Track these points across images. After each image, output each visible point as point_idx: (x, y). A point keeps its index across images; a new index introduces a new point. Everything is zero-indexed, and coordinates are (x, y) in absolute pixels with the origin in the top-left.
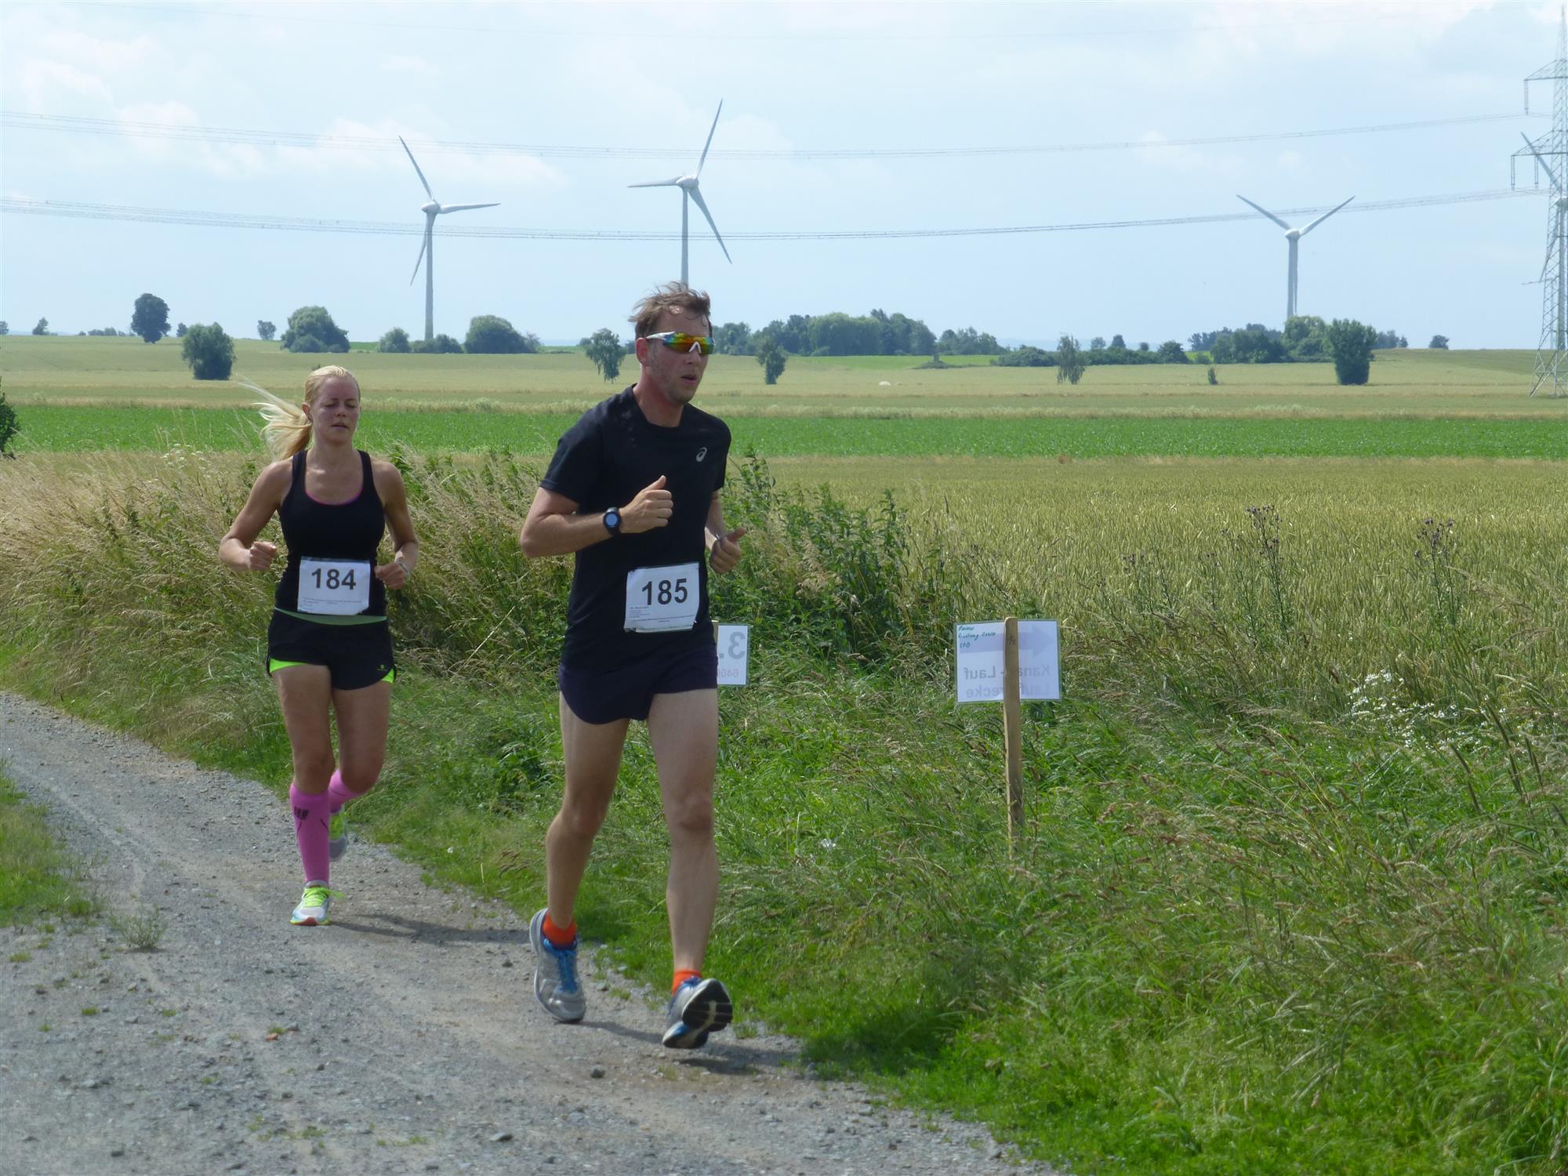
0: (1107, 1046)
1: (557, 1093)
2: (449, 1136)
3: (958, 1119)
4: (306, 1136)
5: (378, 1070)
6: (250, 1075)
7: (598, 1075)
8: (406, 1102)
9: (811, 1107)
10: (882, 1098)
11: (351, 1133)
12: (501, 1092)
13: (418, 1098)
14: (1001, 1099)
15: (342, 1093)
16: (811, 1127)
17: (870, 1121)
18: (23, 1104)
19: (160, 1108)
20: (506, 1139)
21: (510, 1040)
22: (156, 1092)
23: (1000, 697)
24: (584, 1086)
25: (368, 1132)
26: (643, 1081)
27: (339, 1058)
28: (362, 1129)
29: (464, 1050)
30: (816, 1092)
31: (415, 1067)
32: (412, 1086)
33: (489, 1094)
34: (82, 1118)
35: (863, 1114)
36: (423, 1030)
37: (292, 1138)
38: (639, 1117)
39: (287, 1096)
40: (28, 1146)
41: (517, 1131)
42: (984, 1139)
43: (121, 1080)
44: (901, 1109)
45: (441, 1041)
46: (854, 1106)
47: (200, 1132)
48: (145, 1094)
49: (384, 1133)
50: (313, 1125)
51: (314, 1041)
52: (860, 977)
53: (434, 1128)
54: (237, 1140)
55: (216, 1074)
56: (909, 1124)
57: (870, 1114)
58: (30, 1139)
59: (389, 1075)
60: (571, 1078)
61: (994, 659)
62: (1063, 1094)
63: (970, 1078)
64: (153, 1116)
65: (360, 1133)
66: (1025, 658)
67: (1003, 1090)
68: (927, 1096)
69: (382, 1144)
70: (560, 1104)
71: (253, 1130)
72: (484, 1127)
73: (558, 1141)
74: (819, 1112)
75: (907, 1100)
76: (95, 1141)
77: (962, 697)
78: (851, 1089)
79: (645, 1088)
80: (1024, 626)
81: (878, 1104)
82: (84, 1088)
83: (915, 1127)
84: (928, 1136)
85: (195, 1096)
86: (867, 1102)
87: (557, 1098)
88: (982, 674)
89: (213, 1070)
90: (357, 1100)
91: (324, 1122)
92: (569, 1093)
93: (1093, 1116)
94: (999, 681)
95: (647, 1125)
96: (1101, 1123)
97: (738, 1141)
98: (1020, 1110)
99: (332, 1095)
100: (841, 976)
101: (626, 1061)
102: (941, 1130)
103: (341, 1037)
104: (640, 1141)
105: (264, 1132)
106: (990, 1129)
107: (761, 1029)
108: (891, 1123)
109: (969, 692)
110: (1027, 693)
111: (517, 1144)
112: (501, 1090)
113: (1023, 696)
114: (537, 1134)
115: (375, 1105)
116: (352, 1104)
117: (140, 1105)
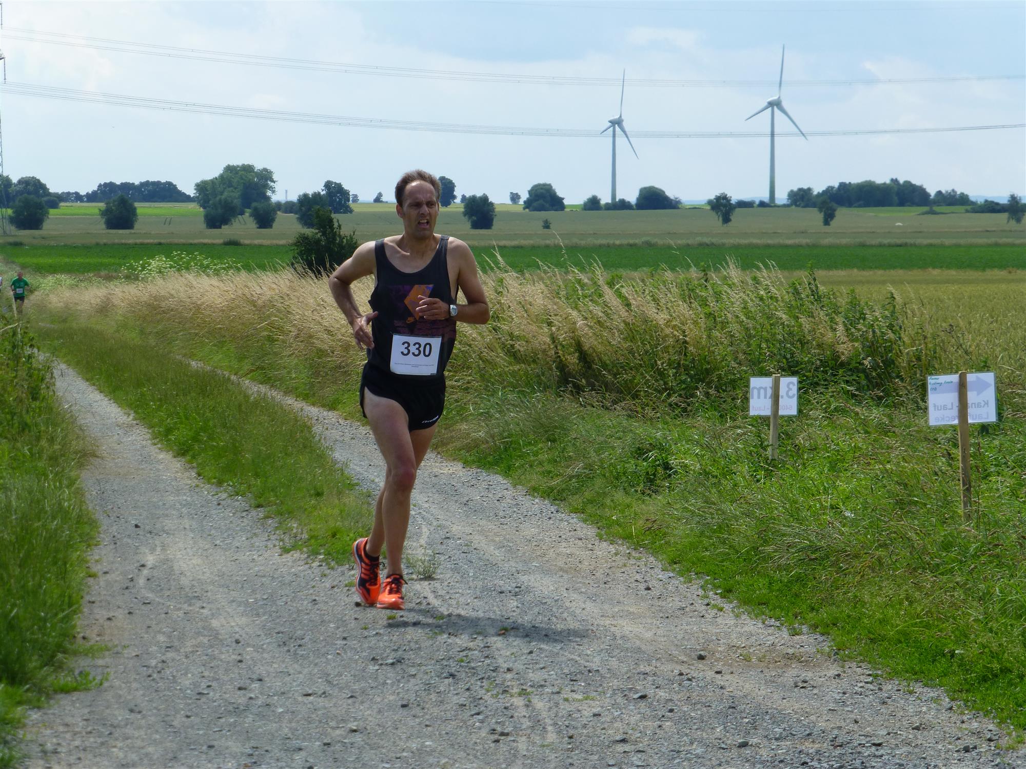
0: (1019, 640)
1: (677, 669)
2: (609, 695)
3: (926, 685)
4: (520, 695)
5: (566, 654)
6: (487, 657)
7: (701, 658)
8: (583, 674)
9: (834, 678)
10: (879, 672)
11: (548, 693)
12: (642, 668)
13: (589, 671)
14: (954, 673)
15: (544, 668)
16: (833, 691)
17: (871, 687)
18: (349, 675)
19: (432, 677)
20: (643, 697)
21: (649, 635)
22: (430, 667)
23: (956, 422)
24: (693, 665)
25: (558, 693)
26: (730, 662)
27: (542, 647)
28: (555, 690)
29: (620, 642)
30: (838, 668)
31: (589, 652)
32: (586, 664)
33: (634, 669)
34: (385, 683)
35: (867, 683)
36: (595, 629)
37: (512, 696)
38: (727, 684)
39: (509, 670)
40: (350, 701)
41: (650, 692)
42: (943, 698)
43: (409, 660)
44: (891, 679)
45: (606, 636)
46: (862, 678)
47: (455, 692)
48: (424, 668)
49: (568, 693)
50: (524, 688)
51: (527, 636)
52: (867, 598)
53: (599, 690)
54: (479, 697)
55: (467, 656)
56: (895, 688)
57: (871, 683)
58: (352, 697)
59: (573, 657)
60: (685, 660)
61: (952, 398)
62: (992, 670)
64: (427, 682)
65: (553, 693)
66: (971, 397)
67: (955, 667)
68: (907, 672)
69: (566, 700)
70: (677, 675)
71: (488, 691)
72: (631, 689)
73: (675, 697)
74: (839, 681)
75: (894, 674)
76: (391, 698)
77: (932, 422)
78: (860, 667)
79: (731, 666)
80: (971, 377)
81: (876, 676)
82: (386, 664)
83: (900, 690)
84: (907, 697)
85: (453, 670)
86: (870, 675)
87: (676, 672)
88: (944, 408)
89: (464, 653)
90: (552, 672)
91: (531, 686)
92: (684, 669)
93: (1011, 683)
94: (955, 412)
95: (731, 689)
96: (1016, 687)
97: (788, 699)
98: (965, 680)
99: (537, 669)
100: (855, 597)
101: (719, 649)
102: (916, 693)
103: (544, 634)
104: (726, 699)
105: (495, 692)
106: (946, 691)
107: (805, 629)
108: (884, 688)
109: (937, 419)
110: (973, 419)
111: (649, 700)
112: (642, 667)
113: (970, 421)
114: (663, 694)
115: (562, 676)
116: (549, 675)
117: (420, 675)
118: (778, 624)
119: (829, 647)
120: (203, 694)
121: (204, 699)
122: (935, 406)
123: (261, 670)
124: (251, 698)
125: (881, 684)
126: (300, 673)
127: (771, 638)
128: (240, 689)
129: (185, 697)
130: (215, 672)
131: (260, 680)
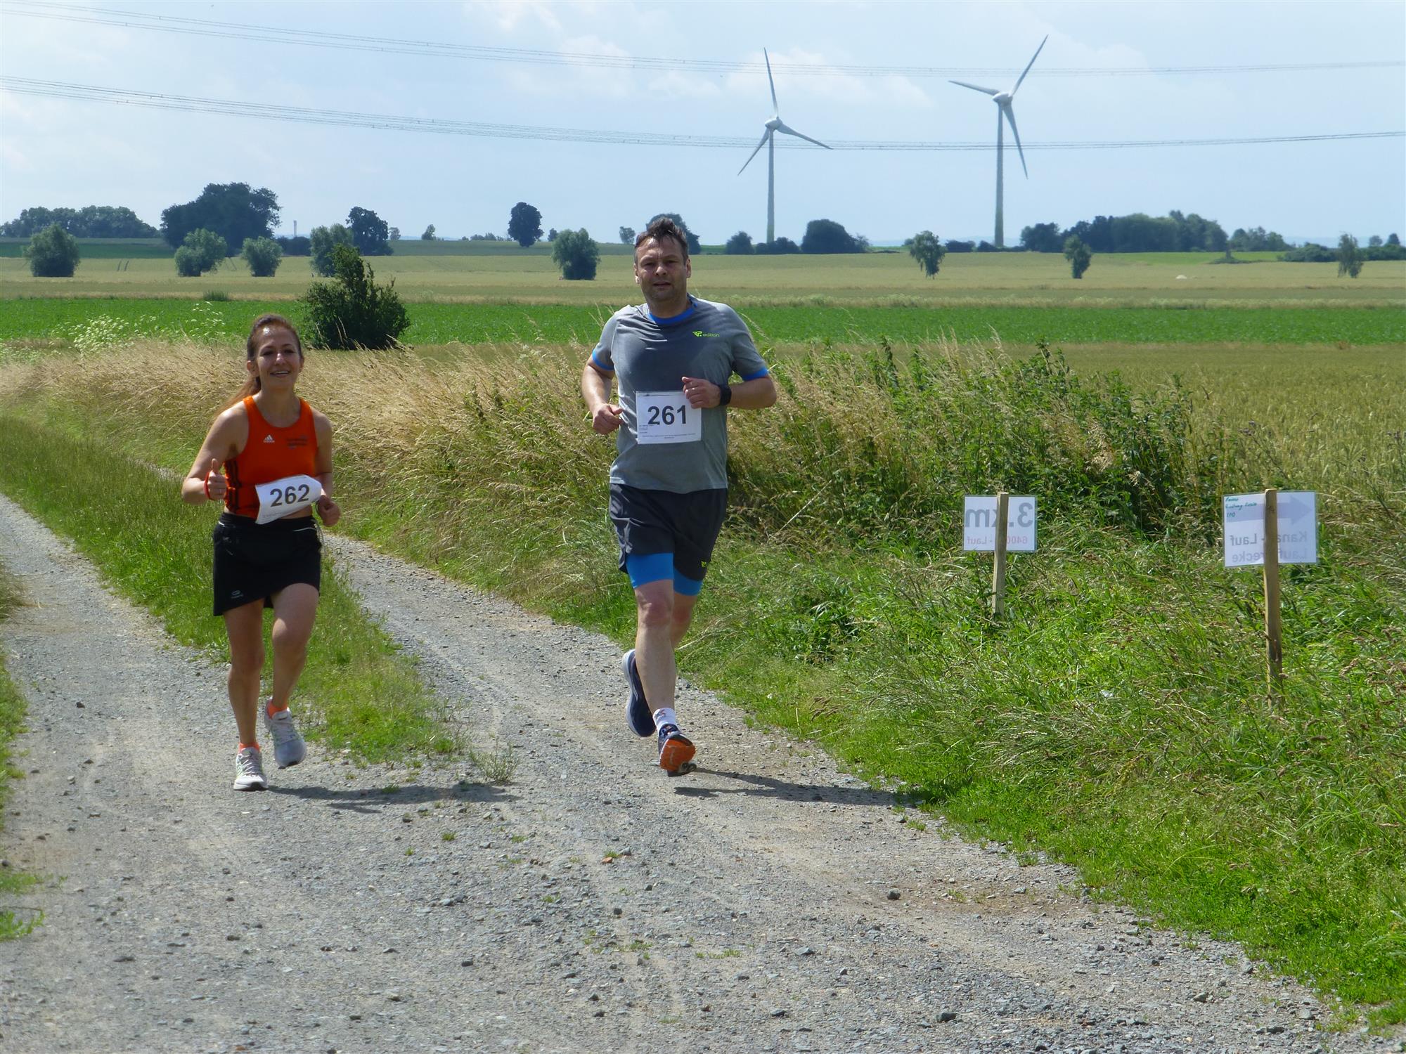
0: (1350, 875)
1: (858, 912)
2: (760, 950)
3: (1216, 939)
4: (633, 949)
5: (700, 891)
6: (586, 895)
7: (894, 897)
8: (723, 919)
9: (1084, 927)
10: (1148, 919)
11: (673, 947)
12: (808, 911)
13: (733, 916)
14: (1255, 921)
15: (667, 910)
16: (1083, 946)
17: (1136, 940)
18: (387, 920)
19: (506, 924)
20: (810, 953)
21: (817, 865)
22: (503, 909)
24: (881, 907)
25: (688, 946)
26: (934, 903)
27: (665, 880)
28: (683, 943)
29: (777, 874)
30: (1090, 914)
31: (732, 889)
32: (728, 905)
33: (797, 912)
34: (438, 932)
35: (1130, 934)
36: (741, 855)
37: (621, 950)
38: (929, 935)
39: (617, 914)
40: (390, 956)
41: (819, 946)
42: (1238, 957)
43: (474, 898)
44: (1165, 930)
45: (756, 866)
46: (1123, 927)
47: (540, 945)
48: (494, 911)
49: (701, 947)
50: (639, 939)
51: (644, 864)
52: (1131, 813)
53: (747, 942)
54: (572, 952)
55: (557, 893)
56: (1171, 943)
57: (1137, 934)
58: (391, 951)
59: (708, 894)
60: (870, 899)
61: (1257, 527)
62: (1310, 916)
63: (1227, 903)
64: (500, 931)
65: (680, 946)
66: (1283, 525)
67: (1256, 913)
68: (1188, 918)
69: (700, 956)
70: (859, 922)
71: (587, 944)
72: (790, 942)
73: (856, 953)
74: (1091, 932)
75: (1171, 921)
76: (448, 952)
77: (1230, 563)
78: (1121, 912)
79: (936, 909)
80: (1282, 497)
81: (1144, 925)
82: (441, 905)
83: (1177, 945)
84: (1188, 954)
85: (537, 913)
86: (1134, 923)
87: (857, 917)
88: (1245, 541)
89: (554, 889)
90: (679, 917)
91: (650, 937)
92: (869, 913)
93: (1337, 936)
94: (1260, 547)
95: (936, 942)
96: (1343, 944)
97: (1017, 957)
98: (1271, 930)
99: (658, 912)
100: (1113, 812)
101: (919, 885)
102: (1200, 949)
103: (668, 861)
104: (929, 956)
105: (597, 945)
106: (1244, 947)
107: (1042, 857)
108: (1155, 941)
109: (1235, 558)
110: (1285, 557)
111: (819, 957)
112: (808, 909)
113: (1280, 561)
114: (838, 949)
115: (695, 922)
116: (675, 921)
117: (490, 920)
118: (1003, 849)
119: (1075, 883)
120: (177, 946)
121: (177, 954)
122: (1232, 539)
123: (258, 912)
124: (246, 952)
125: (1150, 937)
126: (317, 916)
127: (993, 869)
128: (230, 939)
129: (150, 951)
130: (194, 915)
131: (260, 926)
